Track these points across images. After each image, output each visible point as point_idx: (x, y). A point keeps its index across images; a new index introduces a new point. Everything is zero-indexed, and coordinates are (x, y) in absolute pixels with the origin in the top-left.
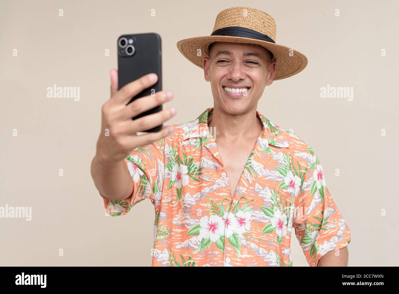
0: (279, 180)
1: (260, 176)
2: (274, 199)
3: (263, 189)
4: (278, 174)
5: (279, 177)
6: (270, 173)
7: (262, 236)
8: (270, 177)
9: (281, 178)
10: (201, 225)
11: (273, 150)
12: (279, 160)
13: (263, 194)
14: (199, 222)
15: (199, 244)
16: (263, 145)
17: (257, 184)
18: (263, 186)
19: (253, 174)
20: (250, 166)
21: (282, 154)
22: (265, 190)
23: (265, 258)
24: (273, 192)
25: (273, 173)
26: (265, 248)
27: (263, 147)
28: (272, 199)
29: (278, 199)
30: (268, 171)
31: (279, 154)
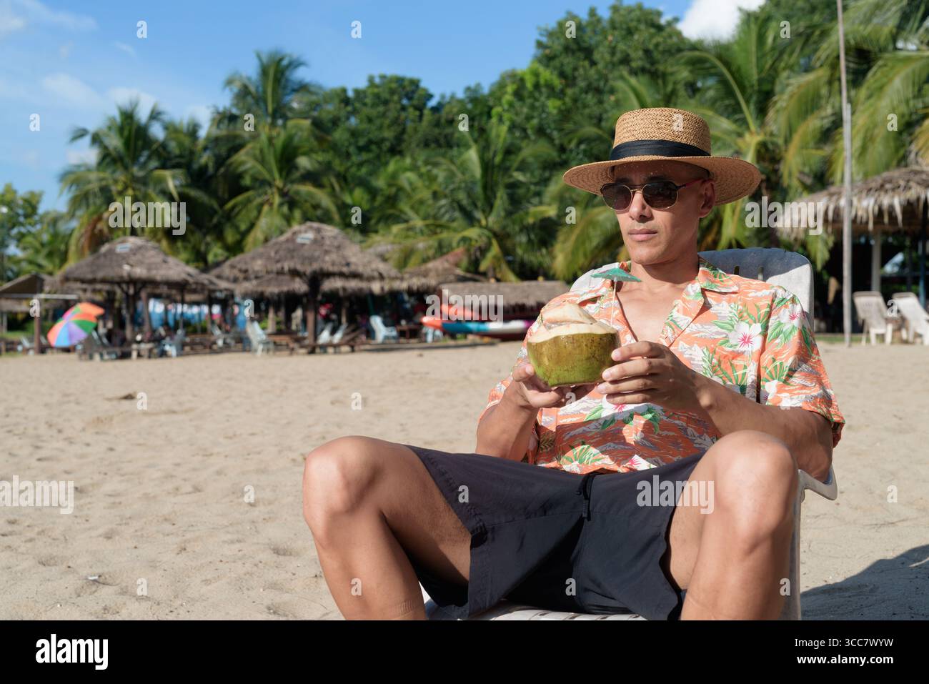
0: (717, 337)
1: (688, 331)
2: (707, 361)
3: (690, 349)
4: (716, 329)
5: (717, 333)
6: (703, 327)
7: (690, 413)
8: (701, 334)
9: (722, 333)
10: (604, 407)
11: (712, 298)
12: (721, 313)
13: (691, 355)
14: (601, 402)
15: (600, 427)
16: (694, 291)
17: (681, 342)
18: (691, 343)
19: (675, 330)
20: (672, 320)
21: (724, 303)
22: (693, 349)
23: (696, 442)
24: (705, 350)
25: (707, 329)
26: (695, 428)
27: (692, 294)
28: (704, 360)
29: (715, 361)
30: (700, 327)
31: (721, 305)
